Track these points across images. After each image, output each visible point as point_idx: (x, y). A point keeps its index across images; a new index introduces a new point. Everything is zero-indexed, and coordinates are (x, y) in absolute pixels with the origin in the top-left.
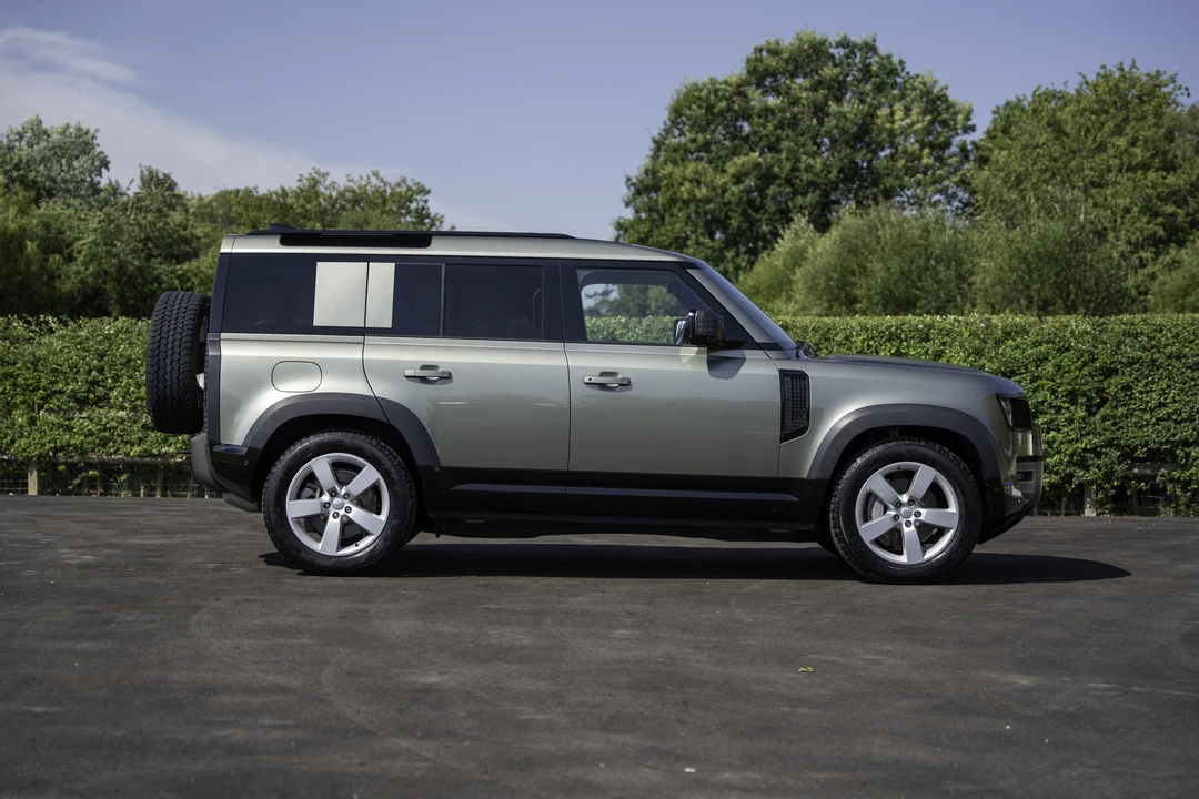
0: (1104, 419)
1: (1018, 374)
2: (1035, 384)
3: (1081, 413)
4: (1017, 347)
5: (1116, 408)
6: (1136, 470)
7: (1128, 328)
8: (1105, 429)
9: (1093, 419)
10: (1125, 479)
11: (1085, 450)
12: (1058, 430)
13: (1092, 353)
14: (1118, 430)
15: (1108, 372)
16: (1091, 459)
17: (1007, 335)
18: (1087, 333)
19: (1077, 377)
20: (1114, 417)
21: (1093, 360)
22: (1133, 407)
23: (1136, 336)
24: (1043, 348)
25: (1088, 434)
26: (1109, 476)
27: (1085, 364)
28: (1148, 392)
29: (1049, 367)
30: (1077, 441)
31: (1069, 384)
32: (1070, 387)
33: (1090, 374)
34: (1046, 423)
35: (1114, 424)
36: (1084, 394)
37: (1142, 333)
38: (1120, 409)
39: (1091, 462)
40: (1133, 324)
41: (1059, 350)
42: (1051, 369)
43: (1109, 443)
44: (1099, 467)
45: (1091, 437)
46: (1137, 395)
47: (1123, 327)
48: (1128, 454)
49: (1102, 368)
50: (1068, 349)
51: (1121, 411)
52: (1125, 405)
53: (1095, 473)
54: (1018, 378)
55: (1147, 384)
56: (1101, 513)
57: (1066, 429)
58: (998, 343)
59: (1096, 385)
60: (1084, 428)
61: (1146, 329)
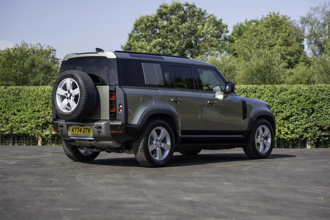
0: (313, 117)
1: (285, 104)
2: (291, 107)
3: (306, 116)
4: (285, 95)
5: (317, 114)
6: (323, 134)
7: (320, 88)
8: (314, 121)
9: (310, 117)
10: (320, 136)
11: (308, 127)
12: (298, 121)
13: (309, 97)
14: (318, 121)
15: (315, 102)
16: (309, 130)
17: (281, 91)
18: (307, 90)
19: (305, 104)
20: (317, 117)
21: (310, 99)
22: (323, 113)
23: (323, 91)
24: (294, 95)
25: (308, 122)
26: (315, 136)
27: (307, 100)
28: (327, 109)
29: (296, 101)
30: (305, 124)
31: (302, 106)
32: (302, 107)
33: (309, 103)
34: (294, 119)
35: (317, 119)
36: (307, 110)
37: (325, 90)
38: (319, 114)
39: (309, 131)
40: (322, 87)
41: (298, 95)
42: (296, 102)
43: (315, 125)
44: (312, 133)
45: (309, 123)
46: (324, 110)
47: (319, 88)
48: (321, 129)
49: (312, 101)
50: (301, 95)
51: (319, 115)
52: (320, 113)
53: (311, 135)
54: (285, 105)
55: (327, 106)
56: (312, 147)
57: (301, 121)
58: (279, 93)
59: (311, 107)
60: (307, 120)
61: (326, 89)
